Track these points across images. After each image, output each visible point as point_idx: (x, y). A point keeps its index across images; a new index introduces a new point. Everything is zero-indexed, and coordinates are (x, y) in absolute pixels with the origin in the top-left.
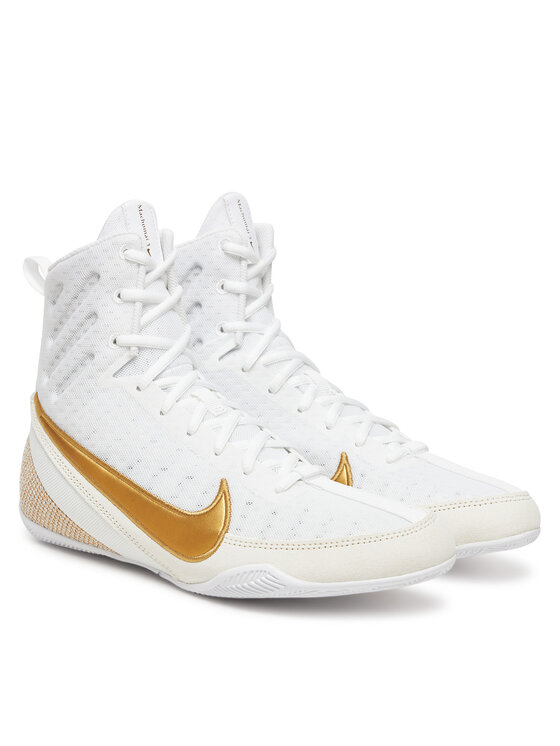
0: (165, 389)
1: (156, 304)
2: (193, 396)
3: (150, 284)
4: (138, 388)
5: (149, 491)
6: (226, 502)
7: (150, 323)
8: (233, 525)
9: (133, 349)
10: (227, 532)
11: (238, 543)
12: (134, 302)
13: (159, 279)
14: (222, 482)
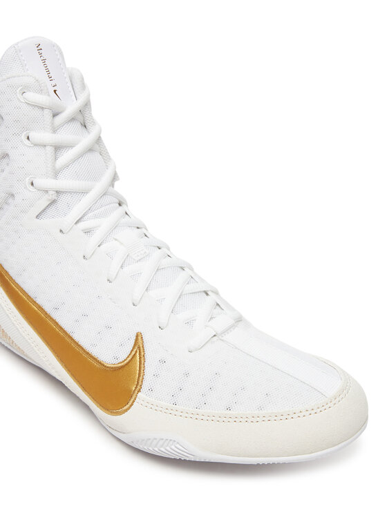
0: (87, 232)
1: (71, 146)
2: (116, 240)
3: (62, 125)
4: (61, 231)
5: (71, 335)
6: (140, 358)
7: (67, 166)
8: (146, 385)
9: (51, 193)
10: (139, 391)
11: (150, 406)
12: (45, 146)
13: (73, 119)
14: (137, 336)
